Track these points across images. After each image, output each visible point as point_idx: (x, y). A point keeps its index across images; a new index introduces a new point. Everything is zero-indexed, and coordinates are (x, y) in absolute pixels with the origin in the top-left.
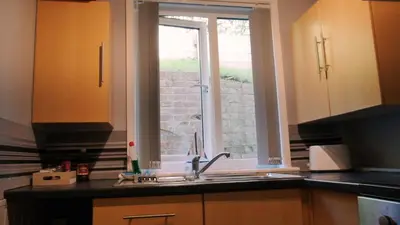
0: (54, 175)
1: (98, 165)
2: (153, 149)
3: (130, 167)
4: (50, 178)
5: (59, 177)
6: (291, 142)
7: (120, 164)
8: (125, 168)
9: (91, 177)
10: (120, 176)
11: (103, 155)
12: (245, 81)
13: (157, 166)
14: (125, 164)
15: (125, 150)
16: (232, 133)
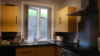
0: (6, 42)
1: (15, 39)
2: (26, 36)
3: (21, 40)
4: (5, 43)
5: (7, 43)
6: (54, 35)
7: (19, 39)
8: (20, 40)
9: (13, 42)
10: (19, 42)
11: (16, 37)
12: (46, 19)
13: (27, 40)
14: (20, 39)
15: (21, 36)
16: (42, 30)
